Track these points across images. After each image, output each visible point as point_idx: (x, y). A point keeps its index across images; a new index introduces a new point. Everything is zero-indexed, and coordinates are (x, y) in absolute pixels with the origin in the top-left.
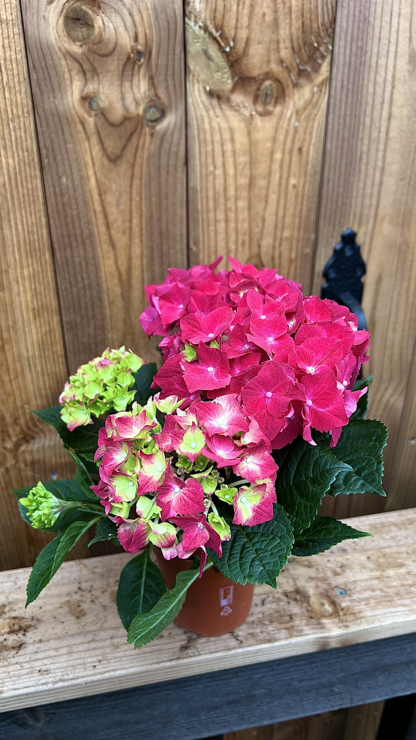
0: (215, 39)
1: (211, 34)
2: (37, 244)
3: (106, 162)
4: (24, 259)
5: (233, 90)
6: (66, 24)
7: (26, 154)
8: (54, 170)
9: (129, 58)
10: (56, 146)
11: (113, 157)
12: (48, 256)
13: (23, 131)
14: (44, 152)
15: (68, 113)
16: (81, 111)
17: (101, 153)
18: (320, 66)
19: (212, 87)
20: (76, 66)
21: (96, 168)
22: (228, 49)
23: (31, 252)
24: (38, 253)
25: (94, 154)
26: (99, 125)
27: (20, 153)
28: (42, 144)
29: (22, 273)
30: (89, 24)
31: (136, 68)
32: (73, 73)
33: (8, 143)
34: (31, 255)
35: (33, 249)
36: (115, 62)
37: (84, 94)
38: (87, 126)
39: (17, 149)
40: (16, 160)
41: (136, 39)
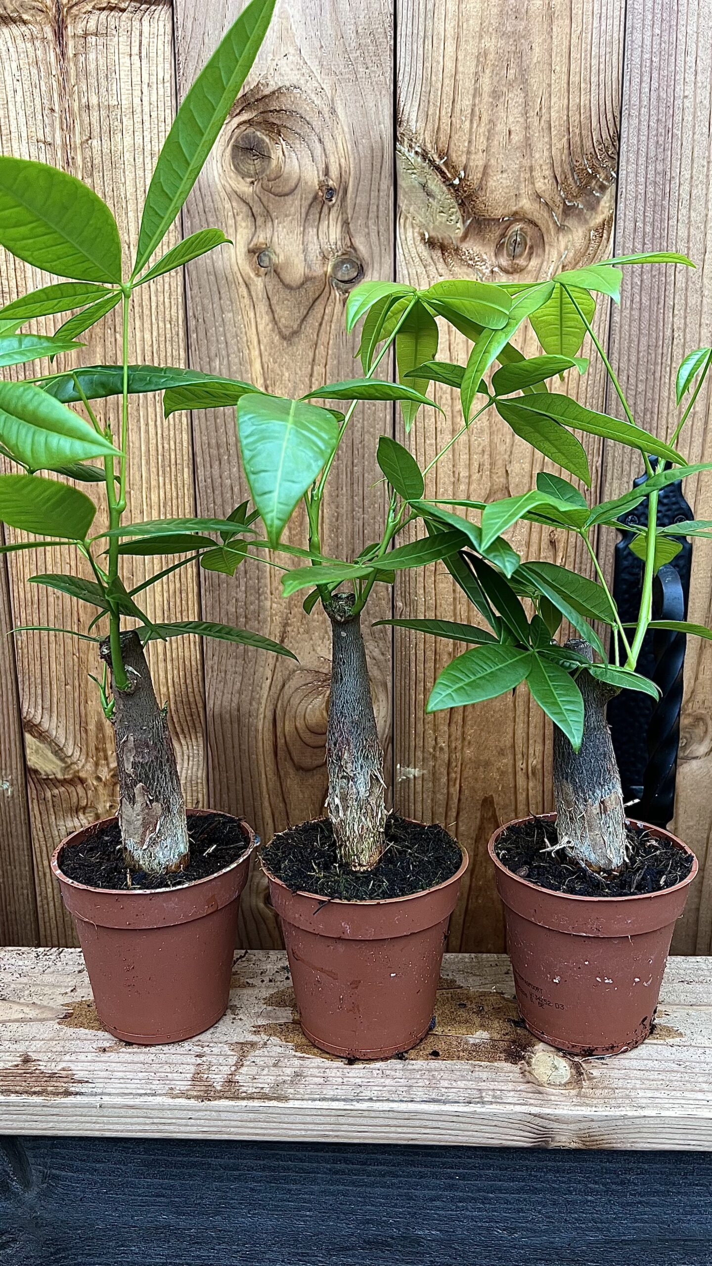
0: (438, 168)
1: (432, 162)
2: (173, 456)
3: (277, 338)
4: (153, 476)
5: (464, 238)
6: (234, 157)
7: (168, 326)
8: (204, 349)
9: (315, 198)
10: (209, 315)
11: (287, 332)
12: (187, 473)
13: (167, 295)
14: (192, 323)
15: (228, 271)
16: (247, 269)
17: (270, 326)
18: (598, 200)
19: (433, 234)
20: (245, 209)
21: (262, 347)
22: (456, 182)
23: (164, 467)
24: (173, 467)
25: (261, 328)
26: (269, 288)
27: (161, 325)
28: (190, 313)
29: (149, 498)
30: (265, 157)
31: (325, 209)
32: (239, 218)
33: (146, 312)
34: (164, 473)
35: (167, 463)
36: (297, 203)
37: (251, 246)
38: (252, 288)
39: (157, 319)
40: (155, 334)
41: (327, 173)
